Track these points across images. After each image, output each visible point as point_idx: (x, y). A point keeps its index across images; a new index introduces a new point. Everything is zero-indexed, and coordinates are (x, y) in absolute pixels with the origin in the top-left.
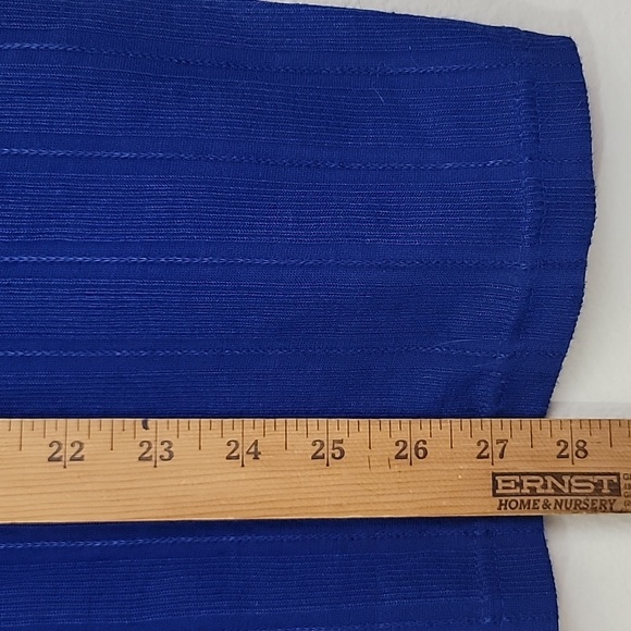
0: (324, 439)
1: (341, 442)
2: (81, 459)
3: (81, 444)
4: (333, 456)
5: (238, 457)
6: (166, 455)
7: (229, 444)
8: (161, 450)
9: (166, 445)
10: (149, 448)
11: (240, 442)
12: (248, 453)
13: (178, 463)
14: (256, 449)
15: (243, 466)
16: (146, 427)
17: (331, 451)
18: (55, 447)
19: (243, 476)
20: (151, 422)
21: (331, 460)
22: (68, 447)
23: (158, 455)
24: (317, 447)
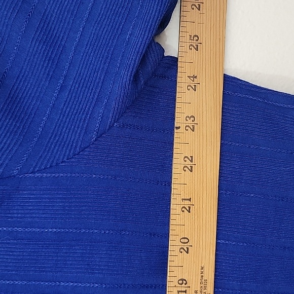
0: (189, 44)
1: (191, 36)
2: (192, 157)
3: (185, 157)
4: (197, 40)
5: (195, 86)
6: (192, 119)
7: (189, 90)
8: (190, 121)
9: (188, 119)
10: (189, 126)
11: (188, 84)
12: (193, 81)
13: (196, 114)
14: (192, 77)
15: (199, 84)
16: (179, 128)
17: (195, 41)
18: (186, 169)
19: (204, 84)
20: (176, 125)
21: (199, 41)
22: (186, 163)
23: (192, 122)
24: (193, 48)
